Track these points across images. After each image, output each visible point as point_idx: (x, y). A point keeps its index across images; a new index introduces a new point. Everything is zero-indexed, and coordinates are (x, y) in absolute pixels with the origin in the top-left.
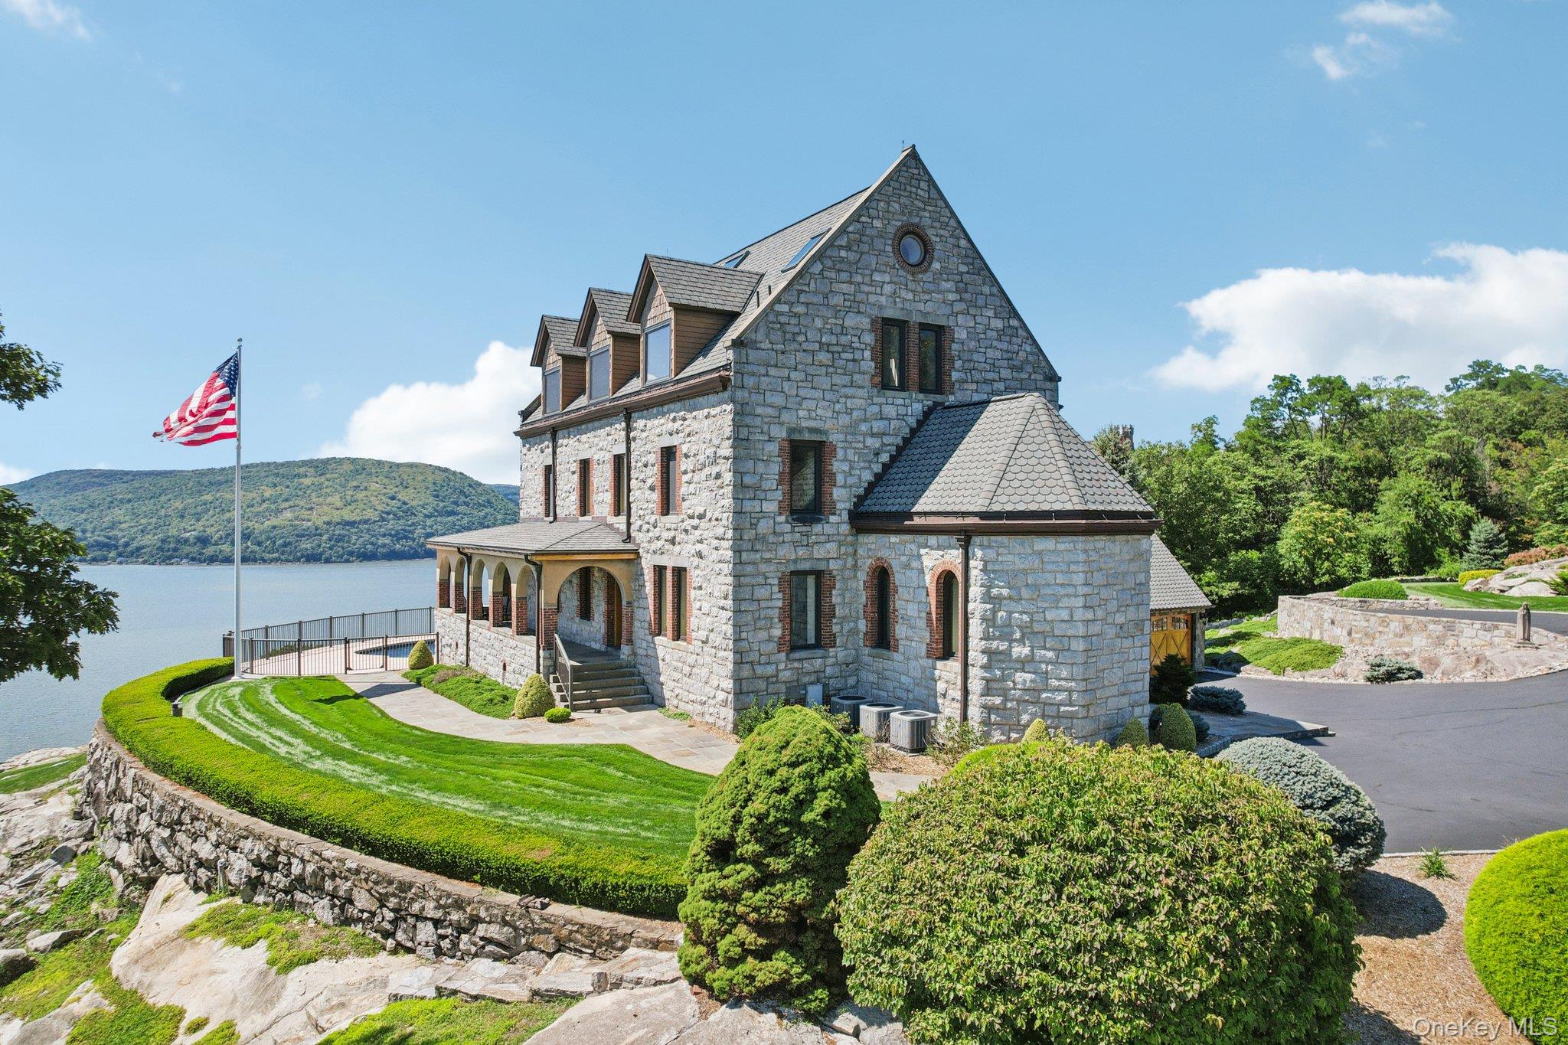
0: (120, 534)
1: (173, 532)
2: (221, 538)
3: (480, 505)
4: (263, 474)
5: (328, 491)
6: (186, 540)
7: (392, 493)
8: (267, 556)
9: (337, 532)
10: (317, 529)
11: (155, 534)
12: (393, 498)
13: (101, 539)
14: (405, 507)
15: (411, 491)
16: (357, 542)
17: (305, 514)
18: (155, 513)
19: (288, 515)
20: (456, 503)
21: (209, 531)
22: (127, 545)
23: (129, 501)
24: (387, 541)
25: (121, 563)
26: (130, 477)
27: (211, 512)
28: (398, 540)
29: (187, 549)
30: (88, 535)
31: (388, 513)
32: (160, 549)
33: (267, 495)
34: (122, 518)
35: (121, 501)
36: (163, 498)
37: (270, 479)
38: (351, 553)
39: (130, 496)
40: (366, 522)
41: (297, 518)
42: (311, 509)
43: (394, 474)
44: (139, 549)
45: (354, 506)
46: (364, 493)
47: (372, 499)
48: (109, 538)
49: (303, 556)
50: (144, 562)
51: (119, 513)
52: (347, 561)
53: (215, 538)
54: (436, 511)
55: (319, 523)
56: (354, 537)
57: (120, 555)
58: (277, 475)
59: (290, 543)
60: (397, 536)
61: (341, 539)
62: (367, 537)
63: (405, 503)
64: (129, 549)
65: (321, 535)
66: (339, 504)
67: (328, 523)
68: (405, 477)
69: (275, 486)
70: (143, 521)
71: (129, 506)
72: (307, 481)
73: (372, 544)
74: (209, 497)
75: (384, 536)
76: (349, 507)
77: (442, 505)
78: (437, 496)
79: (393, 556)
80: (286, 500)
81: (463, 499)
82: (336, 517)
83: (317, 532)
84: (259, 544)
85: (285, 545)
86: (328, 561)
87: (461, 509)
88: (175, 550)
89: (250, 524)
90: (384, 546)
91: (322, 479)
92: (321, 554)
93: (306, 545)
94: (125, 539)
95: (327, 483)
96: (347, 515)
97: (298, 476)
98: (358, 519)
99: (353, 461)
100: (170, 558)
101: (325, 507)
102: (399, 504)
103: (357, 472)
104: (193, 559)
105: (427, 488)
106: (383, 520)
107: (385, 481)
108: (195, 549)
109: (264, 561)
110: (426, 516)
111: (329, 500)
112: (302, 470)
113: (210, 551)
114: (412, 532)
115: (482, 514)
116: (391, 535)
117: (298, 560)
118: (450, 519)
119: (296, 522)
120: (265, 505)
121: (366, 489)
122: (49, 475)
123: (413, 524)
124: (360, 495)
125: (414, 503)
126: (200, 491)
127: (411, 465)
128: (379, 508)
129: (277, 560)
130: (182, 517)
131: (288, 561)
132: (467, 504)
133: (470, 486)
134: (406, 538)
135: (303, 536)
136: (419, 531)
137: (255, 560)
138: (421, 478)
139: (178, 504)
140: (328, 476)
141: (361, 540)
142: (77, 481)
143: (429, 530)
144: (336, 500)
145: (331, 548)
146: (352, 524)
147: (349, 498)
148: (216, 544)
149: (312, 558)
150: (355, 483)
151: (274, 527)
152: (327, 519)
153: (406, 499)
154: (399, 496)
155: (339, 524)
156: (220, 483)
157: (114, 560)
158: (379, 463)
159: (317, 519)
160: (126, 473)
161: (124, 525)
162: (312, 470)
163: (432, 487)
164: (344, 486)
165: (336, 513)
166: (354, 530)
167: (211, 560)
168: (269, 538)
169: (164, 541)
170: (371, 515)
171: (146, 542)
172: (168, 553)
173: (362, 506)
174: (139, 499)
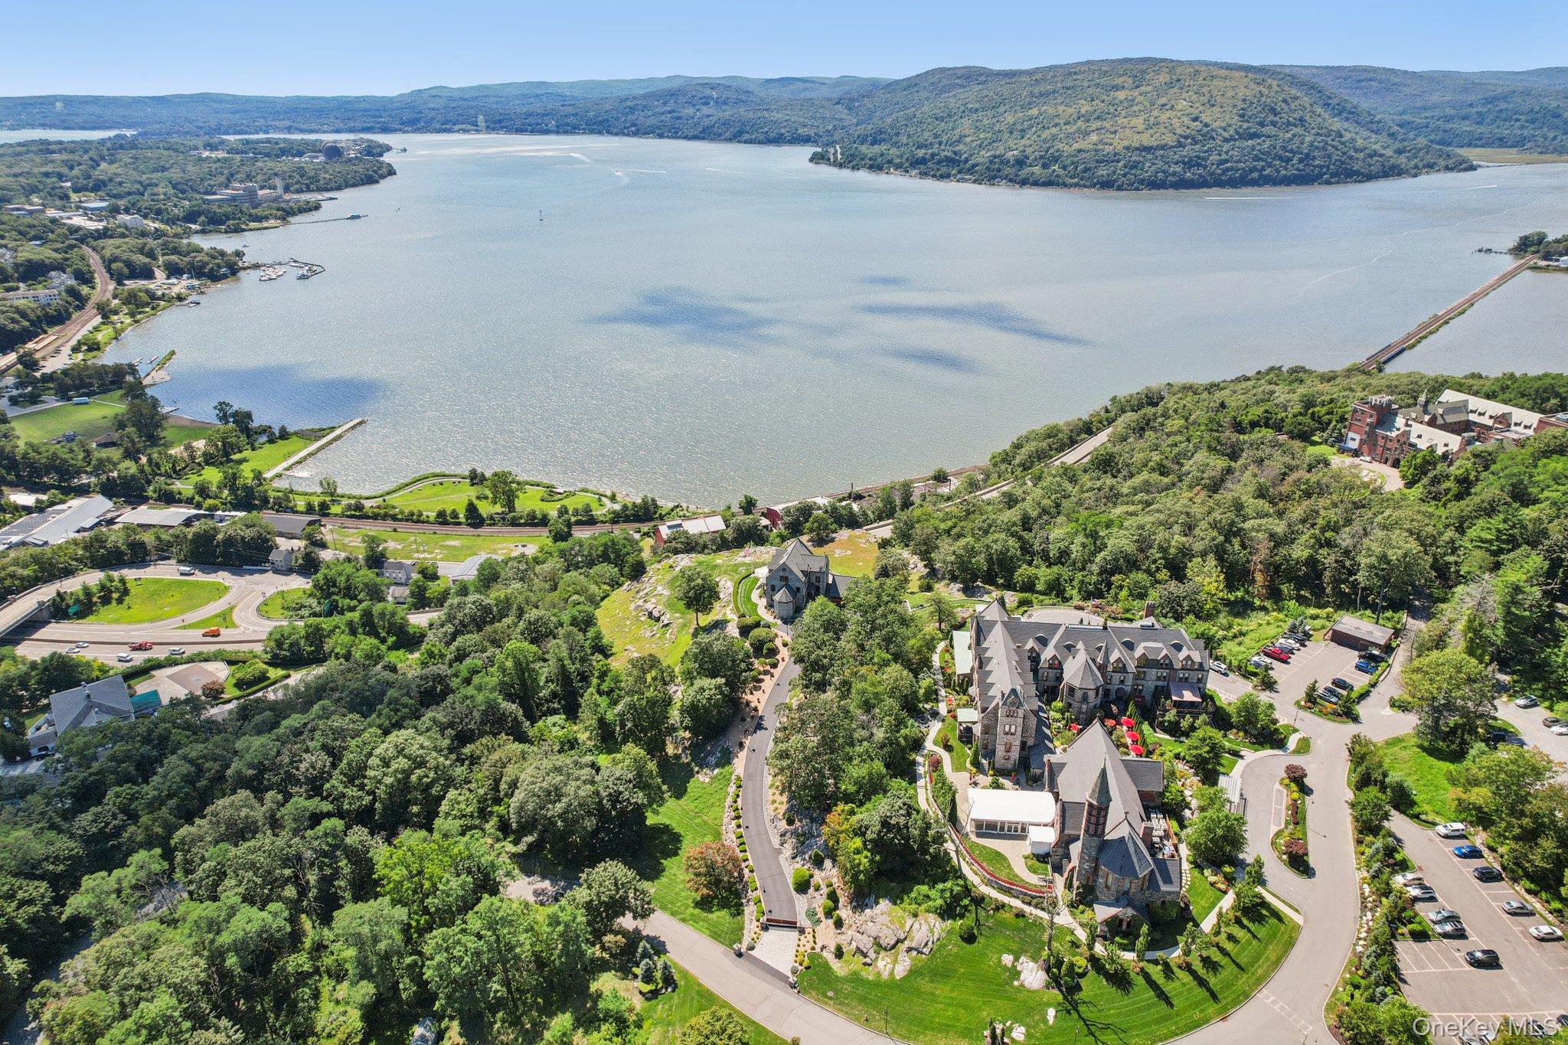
0: (964, 149)
1: (1001, 151)
2: (1035, 160)
3: (1289, 124)
4: (1086, 84)
5: (1137, 108)
6: (1009, 161)
7: (1195, 112)
8: (1069, 181)
9: (1134, 158)
10: (1116, 154)
11: (988, 151)
12: (1195, 119)
13: (949, 154)
14: (1206, 130)
15: (1217, 109)
16: (1148, 171)
17: (1108, 137)
18: (991, 128)
19: (1094, 138)
20: (1261, 123)
21: (1029, 151)
22: (967, 160)
24: (1178, 169)
25: (958, 181)
27: (1034, 130)
28: (1189, 168)
29: (1007, 170)
30: (942, 148)
31: (1186, 138)
32: (988, 169)
33: (1083, 111)
34: (967, 132)
35: (971, 110)
36: (1002, 109)
37: (1090, 91)
38: (1142, 182)
39: (977, 106)
40: (1163, 147)
41: (1101, 141)
42: (1115, 132)
43: (1205, 90)
44: (974, 166)
45: (1155, 129)
46: (1169, 114)
47: (1175, 121)
48: (955, 153)
49: (1098, 183)
50: (975, 182)
51: (966, 126)
52: (1137, 189)
53: (1031, 159)
54: (1237, 132)
55: (1119, 147)
56: (1148, 164)
57: (960, 172)
58: (1097, 85)
59: (1090, 169)
60: (1189, 164)
61: (1135, 166)
62: (1160, 164)
63: (1206, 125)
64: (967, 166)
65: (1118, 161)
66: (1141, 127)
67: (1127, 148)
68: (1215, 93)
69: (1092, 101)
70: (982, 136)
71: (975, 117)
72: (1121, 95)
73: (1164, 172)
74: (1035, 112)
75: (1177, 163)
76: (1150, 131)
77: (1245, 125)
78: (1242, 116)
79: (1182, 184)
80: (1097, 119)
81: (1271, 118)
82: (1137, 141)
83: (1115, 158)
84: (1064, 168)
85: (1086, 170)
86: (1119, 189)
87: (1269, 130)
88: (999, 170)
89: (1061, 146)
90: (1174, 174)
91: (1136, 93)
92: (1115, 181)
93: (1103, 172)
94: (966, 155)
95: (1140, 99)
96: (1147, 140)
97: (1117, 88)
98: (1156, 144)
100: (994, 177)
101: (1128, 131)
102: (1200, 126)
103: (1170, 85)
104: (1011, 180)
105: (1235, 106)
106: (1180, 145)
107: (1194, 97)
108: (1014, 170)
109: (1065, 185)
110: (1226, 140)
111: (1134, 121)
112: (1118, 83)
113: (1025, 172)
114: (1206, 159)
115: (1289, 135)
116: (1183, 163)
117: (1093, 186)
118: (1250, 142)
119: (1100, 147)
120: (1080, 123)
121: (1172, 108)
123: (1210, 150)
124: (1164, 117)
125: (1217, 124)
126: (1029, 105)
128: (1179, 131)
129: (1076, 185)
130: (1011, 132)
131: (1085, 186)
132: (1274, 124)
133: (1285, 101)
134: (1198, 165)
135: (1102, 161)
136: (1217, 156)
137: (1058, 185)
139: (1010, 119)
140: (1143, 89)
141: (1154, 168)
143: (1224, 157)
145: (1124, 176)
146: (1149, 149)
147: (1152, 119)
148: (1030, 166)
149: (1106, 184)
150: (1163, 100)
151: (1080, 151)
152: (1126, 143)
153: (1208, 120)
154: (1204, 118)
155: (1137, 149)
156: (1047, 94)
157: (955, 176)
159: (1118, 144)
161: (968, 140)
162: (1130, 80)
163: (1240, 105)
164: (1152, 104)
165: (1137, 137)
166: (1150, 156)
167: (1024, 183)
168: (1073, 163)
169: (991, 162)
170: (1169, 139)
171: (979, 160)
172: (992, 173)
173: (1162, 130)
174: (983, 109)
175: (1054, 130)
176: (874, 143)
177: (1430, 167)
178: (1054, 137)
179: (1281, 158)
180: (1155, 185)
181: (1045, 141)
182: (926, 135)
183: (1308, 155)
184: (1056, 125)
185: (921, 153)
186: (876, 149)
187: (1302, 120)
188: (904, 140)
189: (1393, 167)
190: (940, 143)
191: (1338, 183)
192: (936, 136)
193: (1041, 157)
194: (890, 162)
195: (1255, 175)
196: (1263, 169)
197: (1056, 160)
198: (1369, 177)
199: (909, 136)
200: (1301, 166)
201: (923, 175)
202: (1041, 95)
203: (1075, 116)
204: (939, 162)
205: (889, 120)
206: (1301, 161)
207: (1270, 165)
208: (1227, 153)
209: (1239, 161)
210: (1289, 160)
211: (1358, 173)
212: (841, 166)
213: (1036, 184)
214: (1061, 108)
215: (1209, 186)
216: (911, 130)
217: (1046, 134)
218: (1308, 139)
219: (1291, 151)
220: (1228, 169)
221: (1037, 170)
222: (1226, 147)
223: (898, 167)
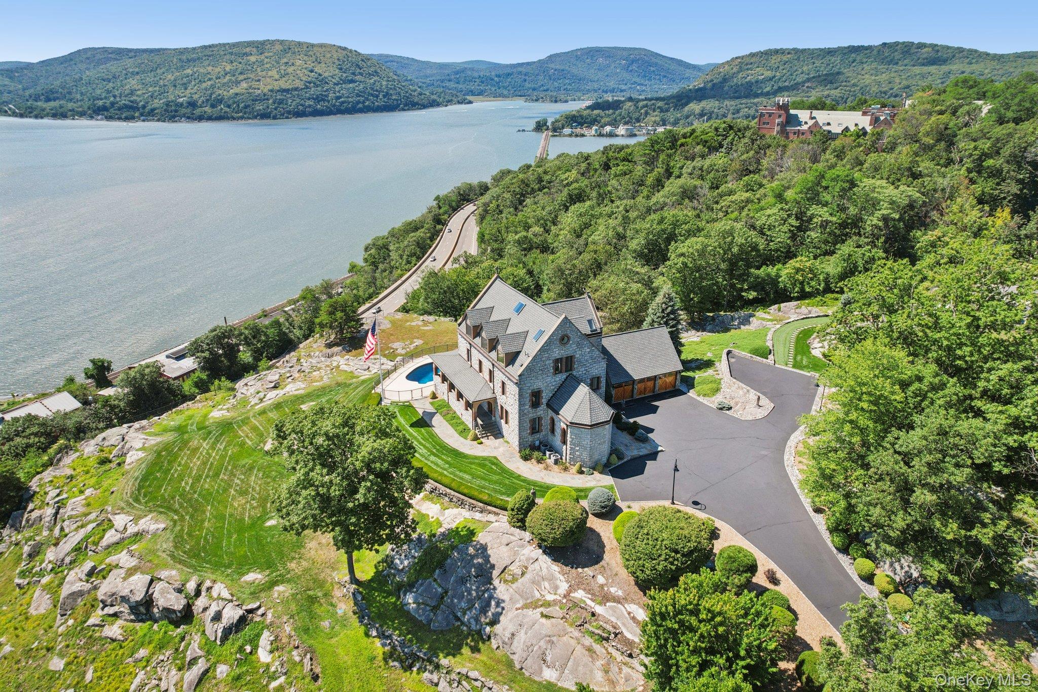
0: (138, 99)
1: (172, 98)
2: (203, 102)
3: (370, 75)
4: (222, 53)
5: (268, 66)
6: (182, 104)
7: (310, 67)
8: (235, 115)
9: (278, 97)
10: (265, 95)
11: (160, 99)
12: (312, 71)
13: (127, 103)
14: (321, 78)
15: (323, 65)
16: (292, 104)
17: (255, 84)
18: (156, 84)
19: (244, 85)
20: (354, 74)
21: (196, 97)
22: (144, 107)
23: (138, 73)
24: (311, 103)
25: (144, 121)
26: (132, 54)
27: (193, 83)
28: (319, 102)
29: (183, 111)
30: (118, 99)
31: (310, 83)
32: (166, 111)
33: (227, 69)
34: (136, 87)
35: (132, 73)
36: (159, 72)
37: (228, 57)
38: (289, 112)
39: (137, 70)
40: (296, 89)
41: (250, 87)
42: (259, 80)
43: (311, 53)
44: (153, 110)
45: (287, 78)
46: (292, 68)
47: (298, 72)
48: (132, 102)
49: (258, 115)
50: (158, 120)
51: (133, 83)
52: (287, 118)
53: (200, 102)
54: (341, 79)
55: (266, 91)
56: (290, 101)
57: (142, 115)
58: (231, 54)
59: (249, 106)
60: (318, 99)
61: (281, 102)
62: (298, 100)
63: (320, 75)
64: (147, 110)
65: (268, 99)
66: (277, 77)
67: (271, 91)
68: (318, 55)
69: (232, 62)
70: (150, 89)
71: (138, 77)
72: (253, 59)
73: (302, 105)
74: (189, 71)
75: (309, 99)
76: (284, 79)
77: (344, 75)
78: (341, 69)
79: (317, 113)
80: (241, 73)
81: (358, 70)
82: (276, 86)
83: (265, 98)
84: (229, 106)
85: (246, 107)
86: (275, 118)
87: (358, 78)
88: (176, 111)
89: (221, 92)
90: (310, 106)
91: (263, 57)
92: (270, 113)
93: (259, 107)
94: (142, 103)
95: (266, 60)
96: (283, 84)
97: (246, 54)
98: (290, 87)
99: (282, 42)
100: (174, 117)
101: (268, 79)
102: (316, 76)
103: (285, 51)
104: (188, 118)
105: (334, 63)
106: (307, 87)
107: (305, 58)
108: (189, 110)
109: (234, 119)
110: (335, 84)
111: (270, 73)
112: (248, 50)
113: (198, 111)
114: (327, 96)
115: (372, 81)
116: (313, 99)
117: (255, 117)
118: (351, 85)
119: (251, 91)
120: (228, 78)
121: (293, 64)
122: (79, 51)
123: (327, 90)
124: (290, 70)
125: (326, 74)
126: (182, 67)
127: (321, 46)
128: (304, 79)
129: (242, 118)
130: (175, 86)
131: (249, 118)
132: (361, 74)
133: (362, 60)
134: (323, 100)
135: (256, 100)
136: (331, 95)
137: (228, 118)
138: (329, 55)
139: (170, 77)
140: (266, 54)
141: (294, 103)
142: (98, 56)
143: (338, 94)
144: (274, 73)
145: (276, 109)
146: (287, 91)
147: (283, 72)
148: (201, 107)
149: (264, 116)
150: (285, 60)
151: (237, 94)
152: (270, 87)
153: (320, 71)
154: (316, 70)
155: (278, 91)
156: (194, 60)
157: (139, 118)
158: (300, 44)
159: (264, 88)
160: (130, 50)
161: (139, 93)
162: (254, 50)
163: (337, 63)
164: (278, 63)
165: (276, 83)
166: (289, 96)
167: (200, 118)
168: (234, 103)
169: (167, 105)
170: (299, 84)
171: (156, 105)
172: (171, 113)
173: (292, 78)
174: (144, 72)
175: (209, 83)
176: (48, 100)
177: (450, 102)
178: (213, 86)
179: (372, 95)
180: (299, 114)
181: (206, 89)
182: (98, 92)
183: (387, 93)
184: (210, 79)
185: (100, 103)
186: (52, 104)
187: (376, 72)
188: (79, 97)
189: (434, 101)
190: (115, 96)
191: (408, 110)
192: (108, 92)
193: (207, 100)
194: (73, 110)
195: (361, 105)
196: (364, 102)
197: (220, 101)
198: (424, 107)
199: (82, 94)
200: (385, 100)
201: (109, 118)
202: (189, 61)
203: (223, 73)
204: (119, 109)
205: (58, 83)
206: (384, 96)
207: (367, 99)
208: (339, 92)
209: (348, 97)
210: (377, 96)
211: (417, 104)
212: (22, 116)
213: (210, 118)
214: (210, 68)
215: (335, 114)
216: (84, 89)
217: (204, 85)
218: (384, 83)
219: (377, 91)
220: (343, 102)
221: (208, 109)
222: (337, 88)
223: (82, 114)
